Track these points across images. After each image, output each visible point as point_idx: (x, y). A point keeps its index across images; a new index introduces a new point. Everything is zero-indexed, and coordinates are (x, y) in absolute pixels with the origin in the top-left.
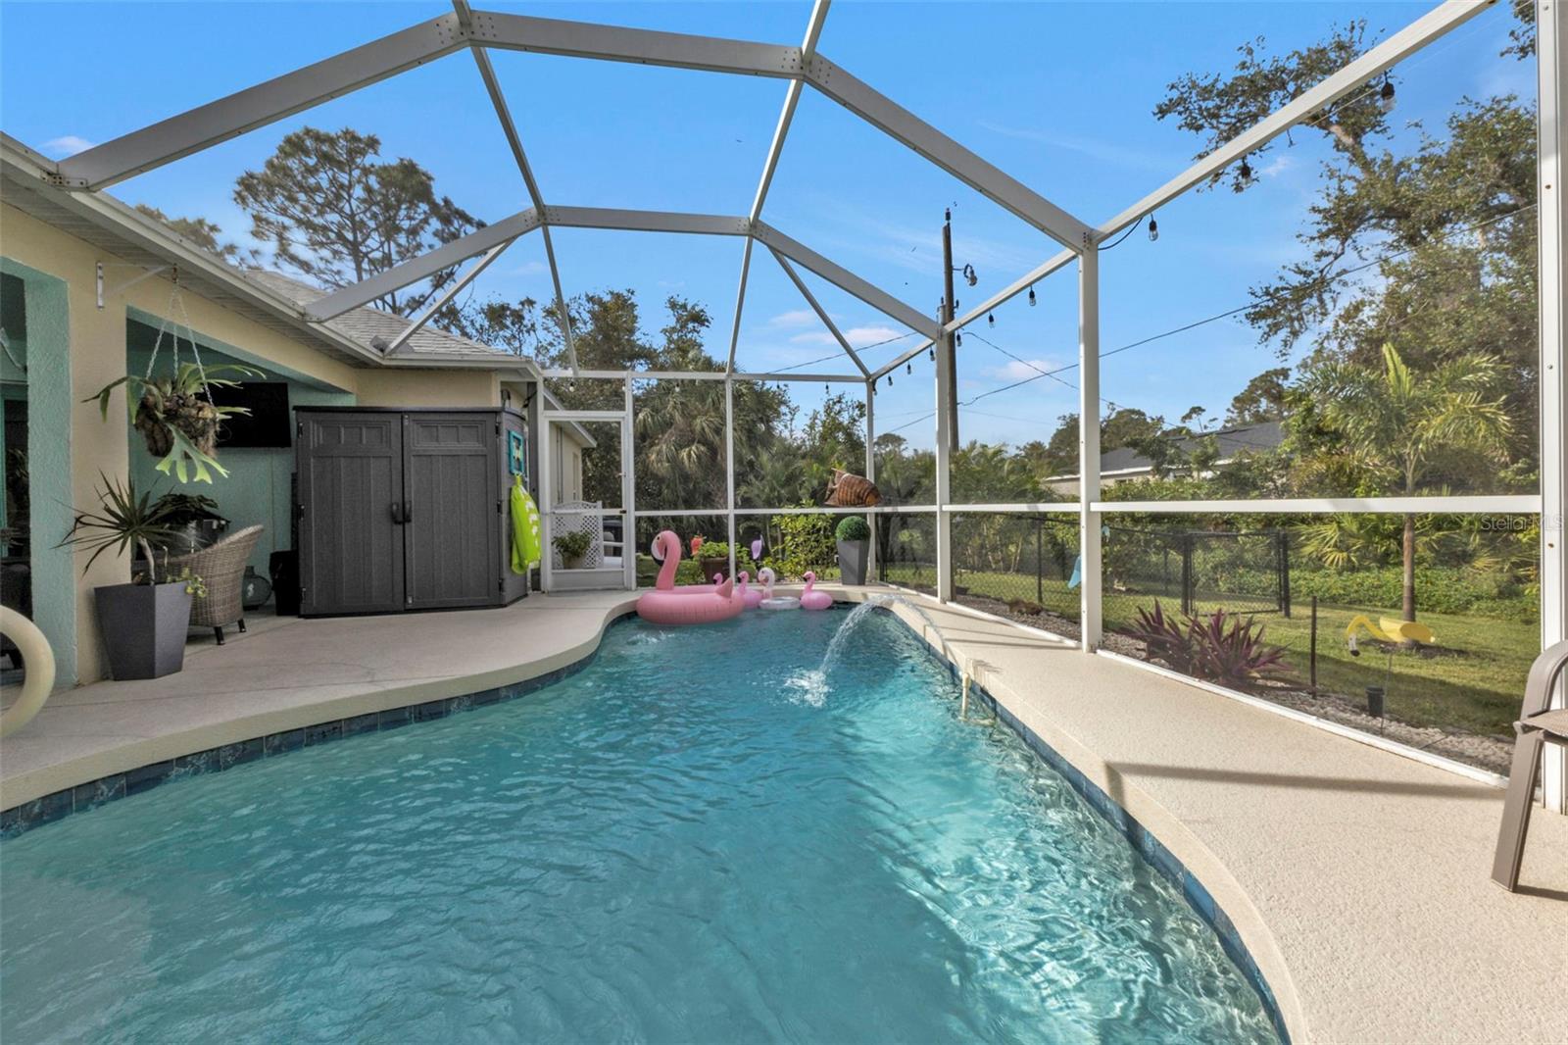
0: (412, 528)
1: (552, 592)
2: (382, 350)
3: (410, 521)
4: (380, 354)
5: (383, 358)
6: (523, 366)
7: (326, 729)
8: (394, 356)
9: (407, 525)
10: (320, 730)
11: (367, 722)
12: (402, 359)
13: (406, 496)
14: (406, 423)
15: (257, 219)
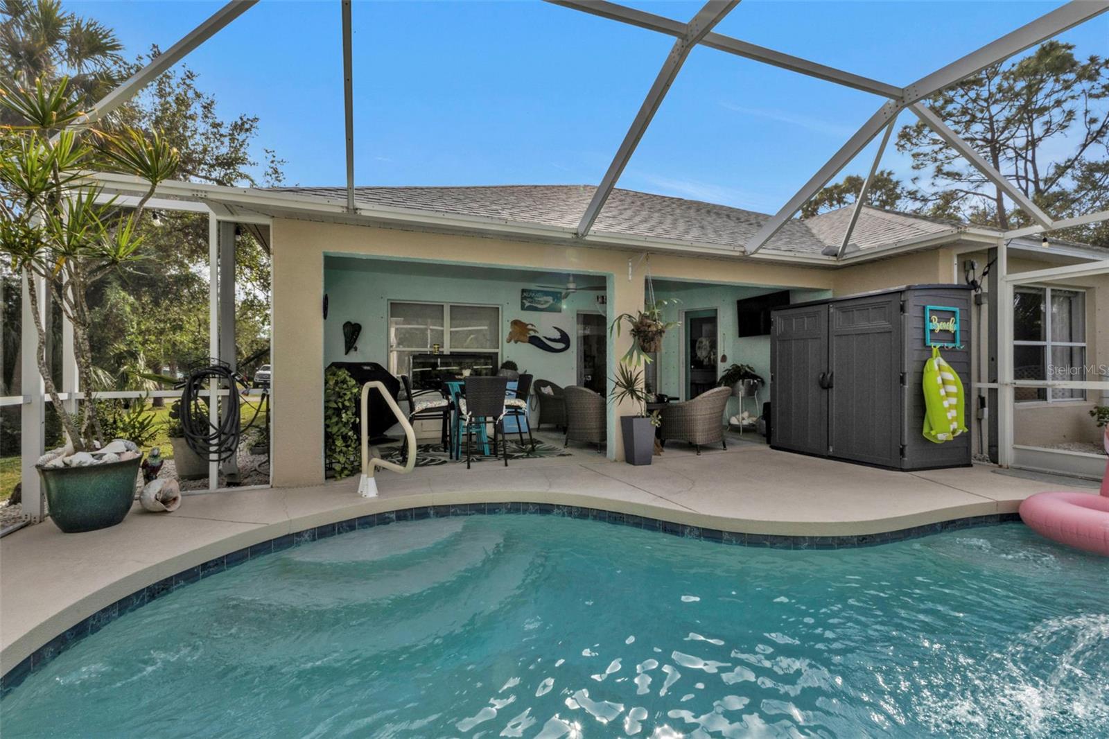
0: (834, 392)
1: (1012, 467)
2: (836, 255)
3: (832, 387)
4: (835, 258)
5: (838, 260)
6: (956, 238)
7: (617, 515)
8: (844, 257)
9: (830, 390)
10: (614, 515)
11: (636, 521)
12: (851, 257)
13: (830, 368)
14: (832, 310)
15: (915, 156)
